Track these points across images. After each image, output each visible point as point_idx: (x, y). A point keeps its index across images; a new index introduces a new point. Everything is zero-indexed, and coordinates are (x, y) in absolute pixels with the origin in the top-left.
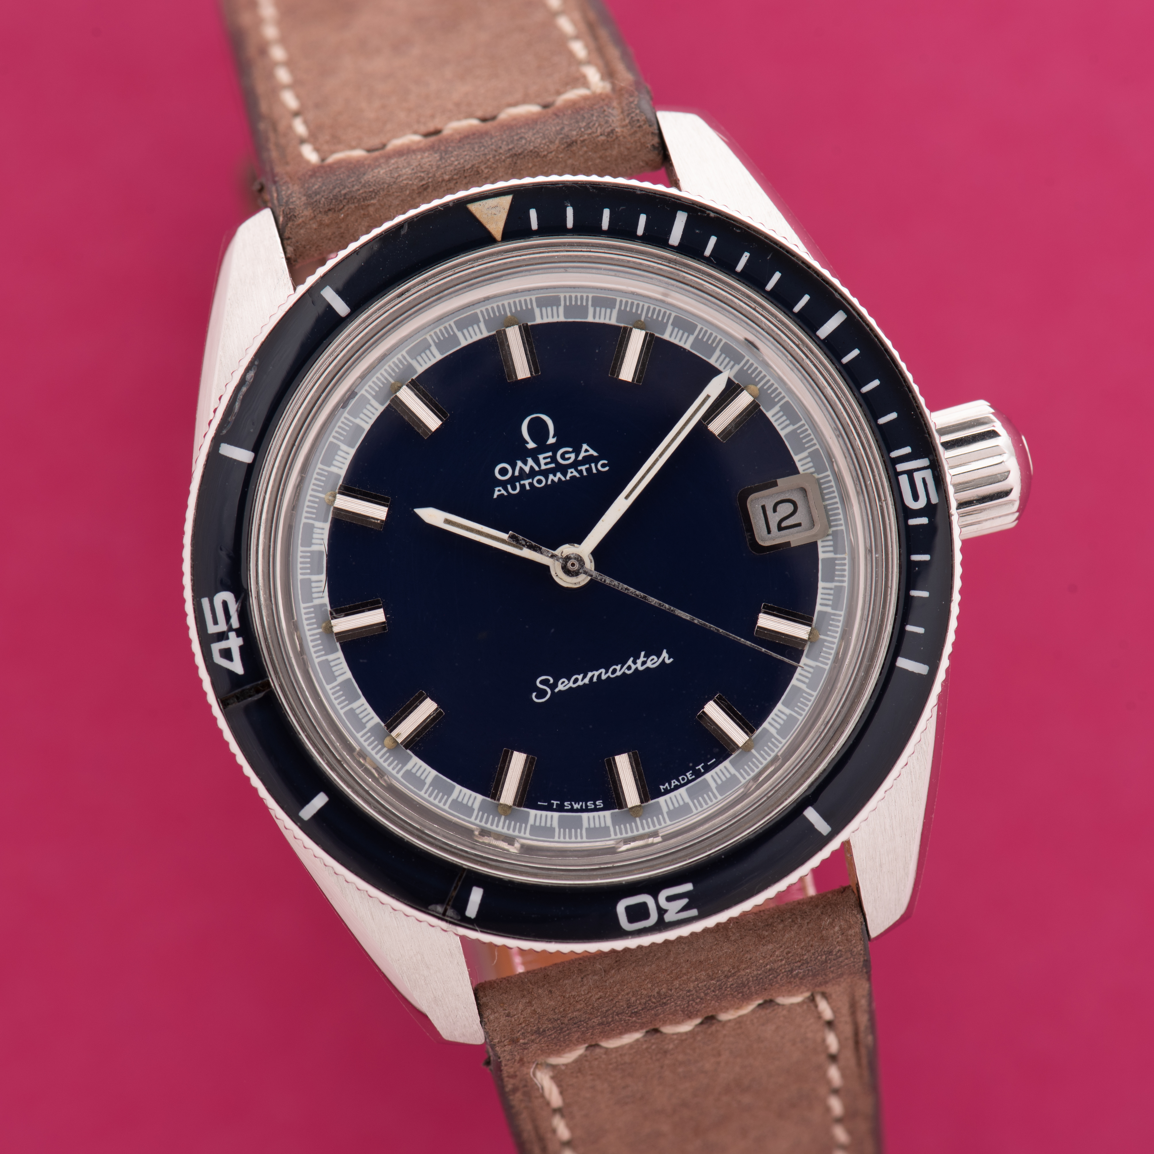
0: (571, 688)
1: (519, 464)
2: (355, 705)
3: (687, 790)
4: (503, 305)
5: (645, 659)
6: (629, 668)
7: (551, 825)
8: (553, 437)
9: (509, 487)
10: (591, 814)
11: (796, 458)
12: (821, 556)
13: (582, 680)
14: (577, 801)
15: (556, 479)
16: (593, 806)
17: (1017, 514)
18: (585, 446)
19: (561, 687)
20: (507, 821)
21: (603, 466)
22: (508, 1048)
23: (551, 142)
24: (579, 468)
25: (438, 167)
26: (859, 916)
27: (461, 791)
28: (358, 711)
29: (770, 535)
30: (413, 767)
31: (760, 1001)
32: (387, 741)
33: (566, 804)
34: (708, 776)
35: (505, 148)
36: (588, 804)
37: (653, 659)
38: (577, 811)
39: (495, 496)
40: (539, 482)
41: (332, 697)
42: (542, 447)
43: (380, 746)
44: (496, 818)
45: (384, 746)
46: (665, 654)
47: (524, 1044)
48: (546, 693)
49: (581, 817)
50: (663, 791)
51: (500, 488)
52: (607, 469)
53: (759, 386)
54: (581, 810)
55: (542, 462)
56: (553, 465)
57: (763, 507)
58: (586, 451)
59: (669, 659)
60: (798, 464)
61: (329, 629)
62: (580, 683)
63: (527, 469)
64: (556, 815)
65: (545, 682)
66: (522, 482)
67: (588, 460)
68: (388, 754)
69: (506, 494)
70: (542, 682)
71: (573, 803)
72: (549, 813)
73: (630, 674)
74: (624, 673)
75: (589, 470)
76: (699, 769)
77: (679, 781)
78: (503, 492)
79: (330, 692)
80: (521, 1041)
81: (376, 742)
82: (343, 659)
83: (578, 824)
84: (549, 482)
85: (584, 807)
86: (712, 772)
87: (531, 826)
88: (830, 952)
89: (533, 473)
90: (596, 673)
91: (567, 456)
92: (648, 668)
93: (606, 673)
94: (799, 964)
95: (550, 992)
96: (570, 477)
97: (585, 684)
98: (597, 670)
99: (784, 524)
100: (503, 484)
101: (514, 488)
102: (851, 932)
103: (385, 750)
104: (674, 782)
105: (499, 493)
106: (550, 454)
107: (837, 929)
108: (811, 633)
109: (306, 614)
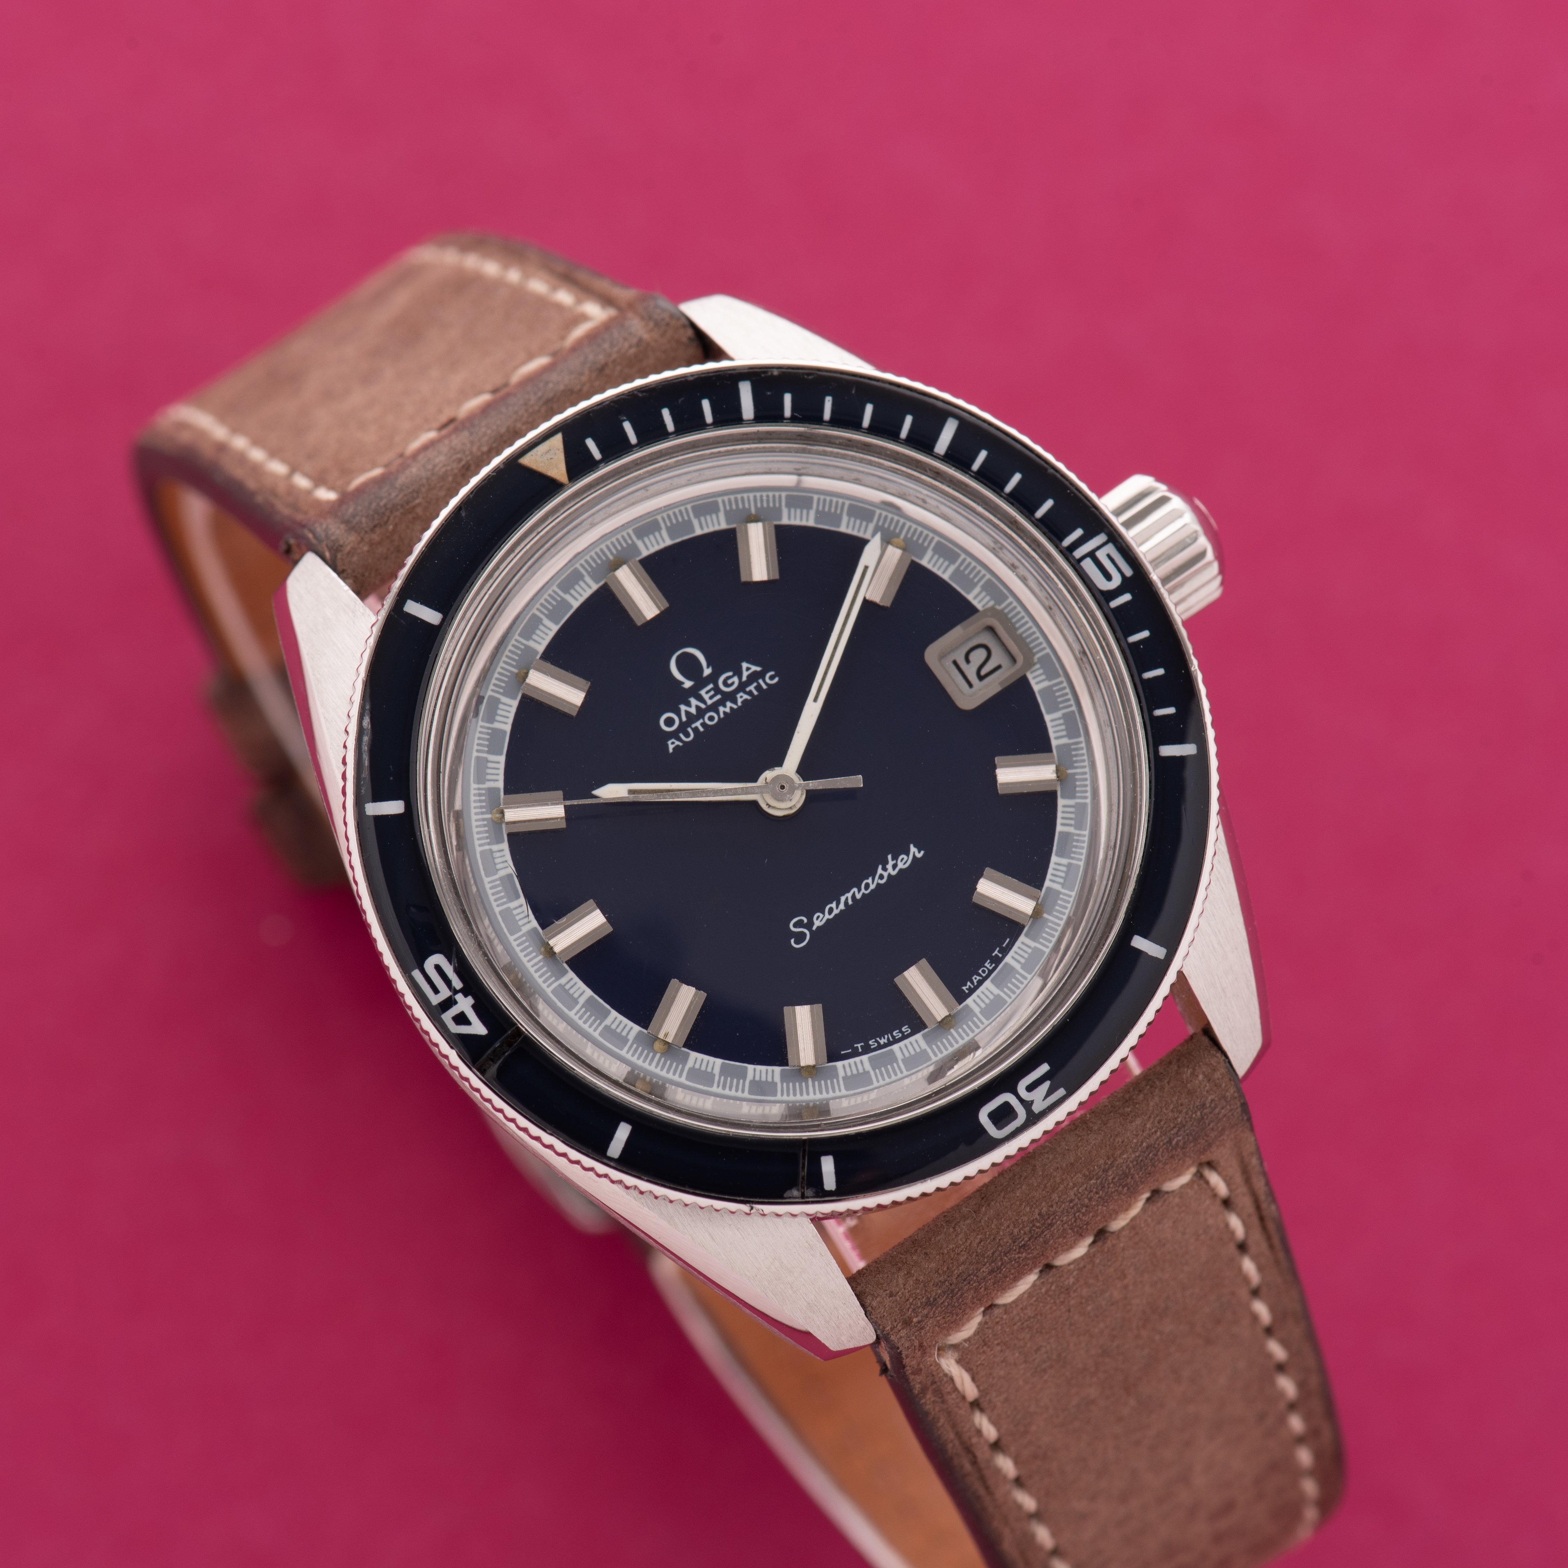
0: (828, 920)
1: (683, 708)
2: (608, 1022)
3: (992, 981)
4: (602, 550)
5: (895, 862)
6: (881, 877)
7: (864, 1069)
8: (708, 667)
9: (681, 735)
10: (902, 1044)
11: (970, 597)
12: (1036, 688)
13: (837, 908)
14: (881, 1036)
15: (728, 710)
16: (900, 1035)
17: (1219, 580)
18: (745, 665)
19: (817, 923)
20: (816, 1083)
21: (772, 678)
22: (903, 1333)
23: (581, 374)
24: (748, 689)
25: (472, 443)
26: (1219, 1055)
27: (755, 1070)
28: (614, 1027)
29: (973, 690)
30: (695, 1063)
31: (1147, 1195)
32: (657, 1045)
33: (871, 1042)
34: (1008, 959)
35: (533, 398)
36: (894, 1034)
37: (902, 859)
38: (885, 1045)
39: (671, 750)
40: (711, 719)
41: (580, 1023)
42: (701, 682)
43: (651, 1054)
44: (804, 1084)
45: (655, 1053)
46: (913, 849)
47: (919, 1322)
48: (804, 935)
49: (892, 1050)
50: (967, 991)
51: (673, 740)
52: (776, 680)
53: (902, 536)
54: (890, 1044)
55: (706, 697)
56: (719, 697)
57: (955, 663)
58: (748, 669)
59: (919, 852)
60: (975, 603)
61: (550, 952)
62: (836, 912)
63: (693, 710)
64: (865, 1058)
65: (799, 924)
66: (693, 726)
67: (754, 677)
68: (663, 1059)
69: (681, 744)
70: (795, 926)
71: (878, 1039)
72: (857, 1059)
73: (885, 883)
74: (878, 884)
75: (758, 687)
76: (996, 955)
77: (979, 975)
78: (677, 743)
79: (576, 1018)
80: (915, 1320)
81: (646, 1052)
82: (576, 979)
83: (893, 1059)
84: (722, 715)
85: (891, 1039)
86: (1012, 953)
87: (844, 1078)
88: (1203, 1105)
89: (701, 713)
90: (849, 895)
91: (730, 682)
92: (901, 870)
93: (859, 891)
94: (1175, 1130)
95: (926, 1254)
96: (742, 702)
97: (841, 911)
98: (849, 892)
99: (983, 672)
100: (675, 735)
101: (687, 735)
102: (1217, 1075)
103: (658, 1055)
104: (976, 978)
105: (673, 746)
106: (711, 686)
107: (1201, 1077)
108: (1058, 771)
109: (518, 945)
